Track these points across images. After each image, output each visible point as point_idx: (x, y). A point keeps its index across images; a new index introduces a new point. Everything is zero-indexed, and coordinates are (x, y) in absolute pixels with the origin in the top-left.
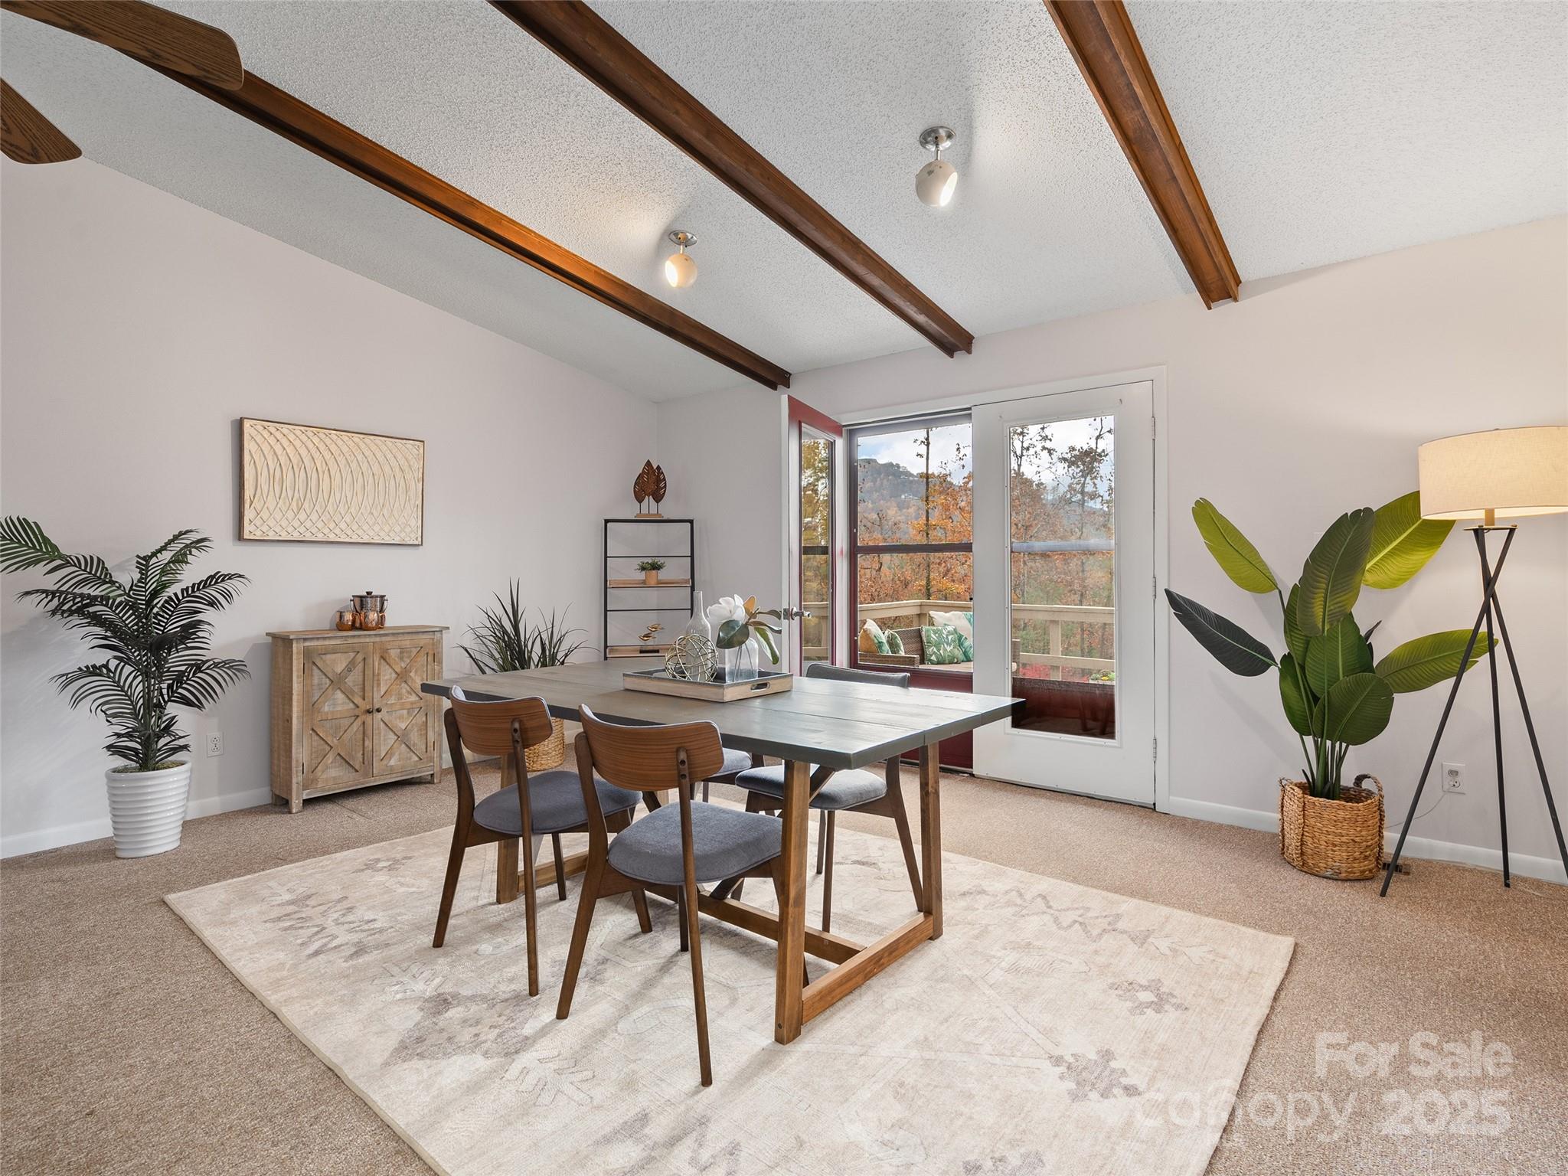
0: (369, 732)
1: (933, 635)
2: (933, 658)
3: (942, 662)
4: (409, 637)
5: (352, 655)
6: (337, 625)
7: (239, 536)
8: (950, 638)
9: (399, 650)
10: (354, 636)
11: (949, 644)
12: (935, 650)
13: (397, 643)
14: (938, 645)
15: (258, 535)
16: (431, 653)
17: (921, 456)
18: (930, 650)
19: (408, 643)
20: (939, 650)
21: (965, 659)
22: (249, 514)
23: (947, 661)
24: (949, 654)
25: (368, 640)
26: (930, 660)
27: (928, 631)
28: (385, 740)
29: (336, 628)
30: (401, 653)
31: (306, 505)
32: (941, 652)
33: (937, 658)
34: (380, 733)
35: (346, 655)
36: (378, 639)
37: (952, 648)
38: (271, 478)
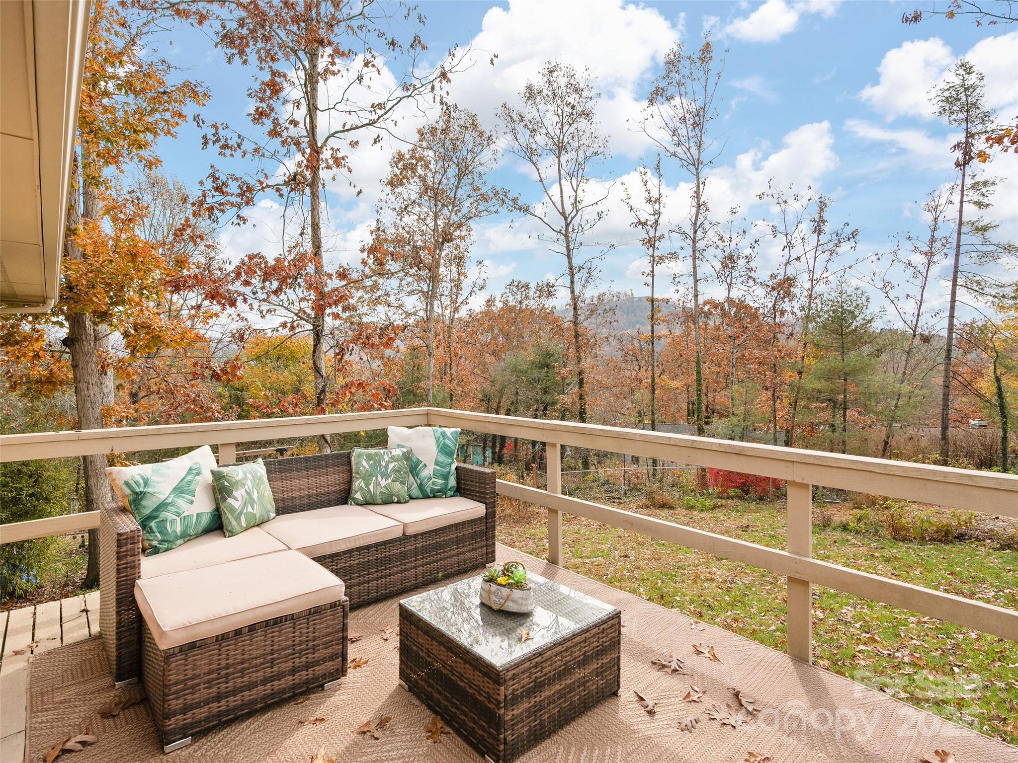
1: (364, 463)
2: (358, 496)
3: (371, 501)
8: (391, 466)
11: (385, 476)
12: (362, 484)
14: (367, 478)
17: (648, 285)
18: (358, 484)
20: (367, 485)
21: (421, 496)
23: (379, 501)
24: (384, 490)
26: (354, 499)
27: (359, 455)
32: (371, 487)
33: (364, 496)
37: (390, 480)
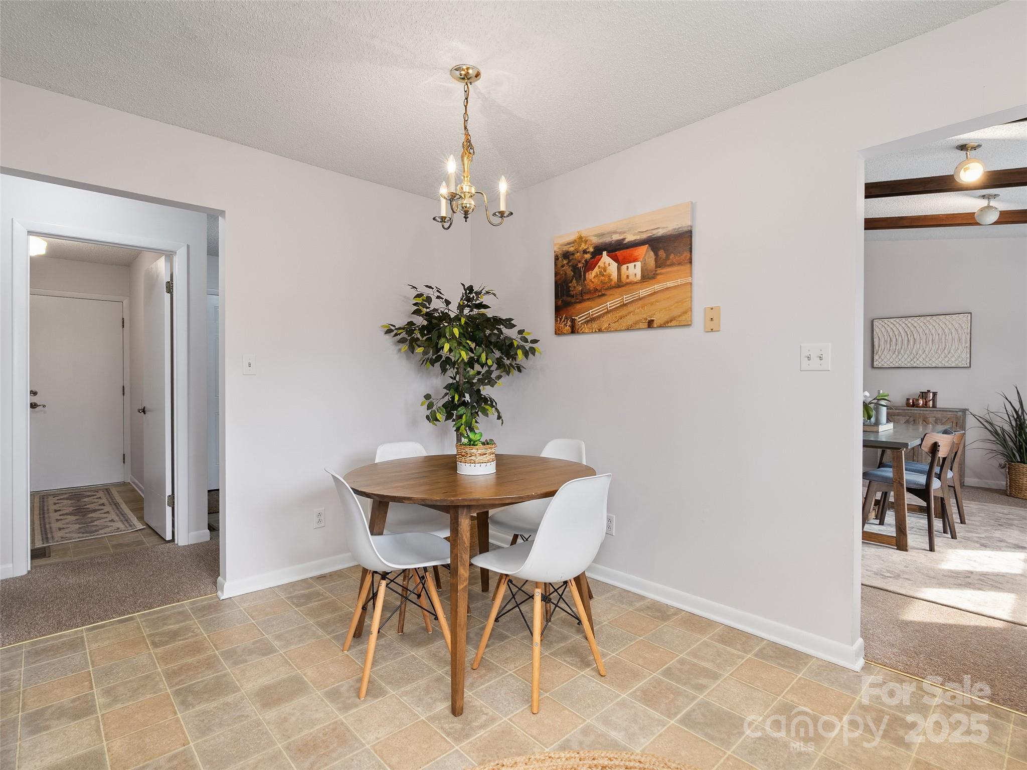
0: (916, 453)
4: (940, 413)
5: (908, 418)
6: (906, 404)
7: (873, 367)
9: (935, 419)
10: (908, 410)
13: (934, 415)
15: (880, 365)
16: (955, 422)
19: (939, 415)
22: (876, 357)
25: (916, 412)
28: (925, 459)
29: (905, 406)
30: (936, 420)
31: (902, 352)
34: (922, 456)
35: (904, 417)
36: (922, 412)
38: (886, 341)
